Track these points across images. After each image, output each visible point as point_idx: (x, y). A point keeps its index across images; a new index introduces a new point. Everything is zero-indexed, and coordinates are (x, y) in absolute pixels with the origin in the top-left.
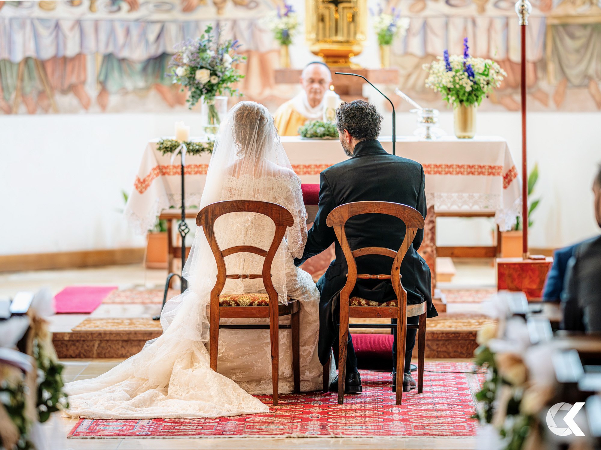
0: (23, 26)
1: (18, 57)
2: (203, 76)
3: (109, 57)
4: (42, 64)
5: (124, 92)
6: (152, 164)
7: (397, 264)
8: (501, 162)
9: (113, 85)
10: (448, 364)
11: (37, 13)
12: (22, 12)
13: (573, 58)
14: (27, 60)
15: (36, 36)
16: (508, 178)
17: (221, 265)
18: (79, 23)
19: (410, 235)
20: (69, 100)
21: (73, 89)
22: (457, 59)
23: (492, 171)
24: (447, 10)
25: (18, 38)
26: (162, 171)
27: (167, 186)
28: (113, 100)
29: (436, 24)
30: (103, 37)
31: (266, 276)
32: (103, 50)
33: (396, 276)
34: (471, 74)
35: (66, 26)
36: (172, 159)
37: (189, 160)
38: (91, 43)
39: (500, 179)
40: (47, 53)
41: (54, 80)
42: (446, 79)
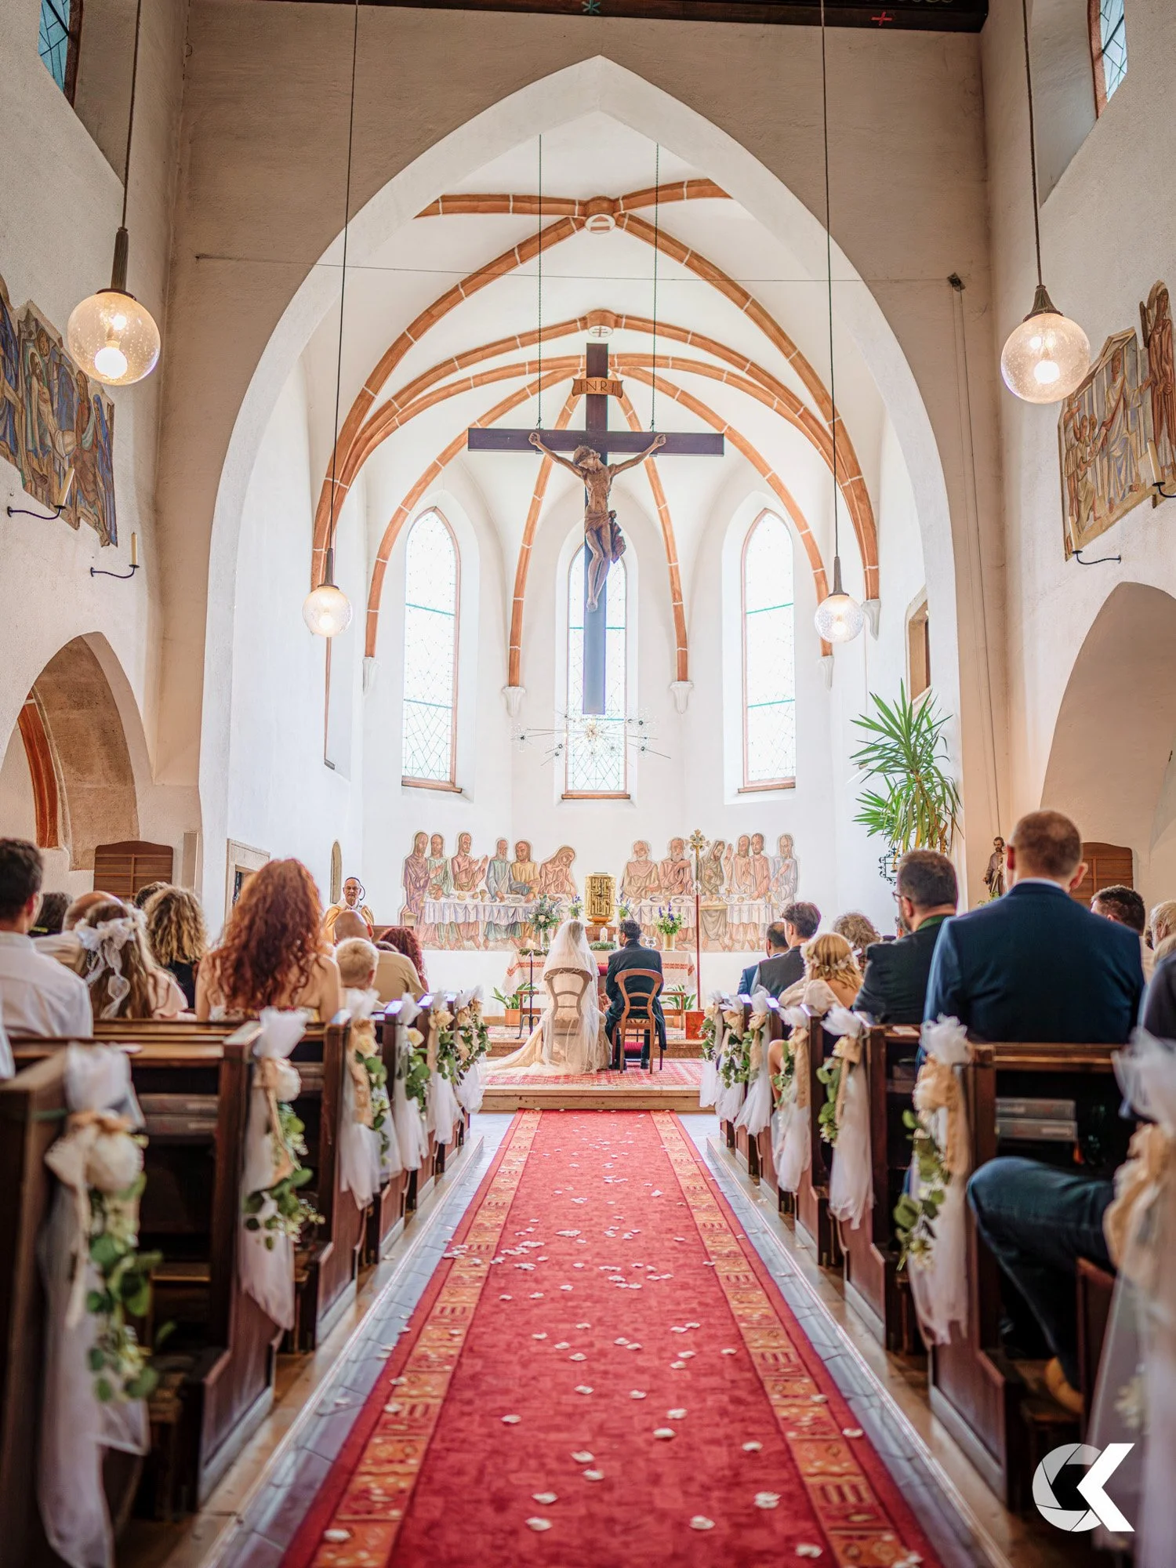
0: (449, 908)
1: (447, 922)
2: (542, 919)
3: (489, 923)
4: (458, 925)
5: (497, 940)
6: (516, 962)
7: (650, 1001)
8: (686, 962)
9: (491, 937)
10: (671, 1060)
11: (457, 901)
12: (450, 901)
13: (711, 926)
14: (451, 923)
15: (456, 912)
16: (690, 970)
17: (556, 1001)
18: (476, 906)
19: (656, 987)
20: (470, 943)
21: (472, 938)
22: (665, 913)
23: (682, 967)
24: (651, 903)
25: (447, 913)
26: (521, 965)
27: (523, 974)
28: (491, 944)
29: (646, 910)
30: (487, 914)
31: (578, 1006)
32: (487, 920)
33: (650, 1007)
34: (672, 919)
35: (470, 908)
36: (526, 959)
37: (535, 959)
38: (481, 917)
39: (686, 971)
40: (461, 920)
41: (463, 933)
42: (660, 921)
